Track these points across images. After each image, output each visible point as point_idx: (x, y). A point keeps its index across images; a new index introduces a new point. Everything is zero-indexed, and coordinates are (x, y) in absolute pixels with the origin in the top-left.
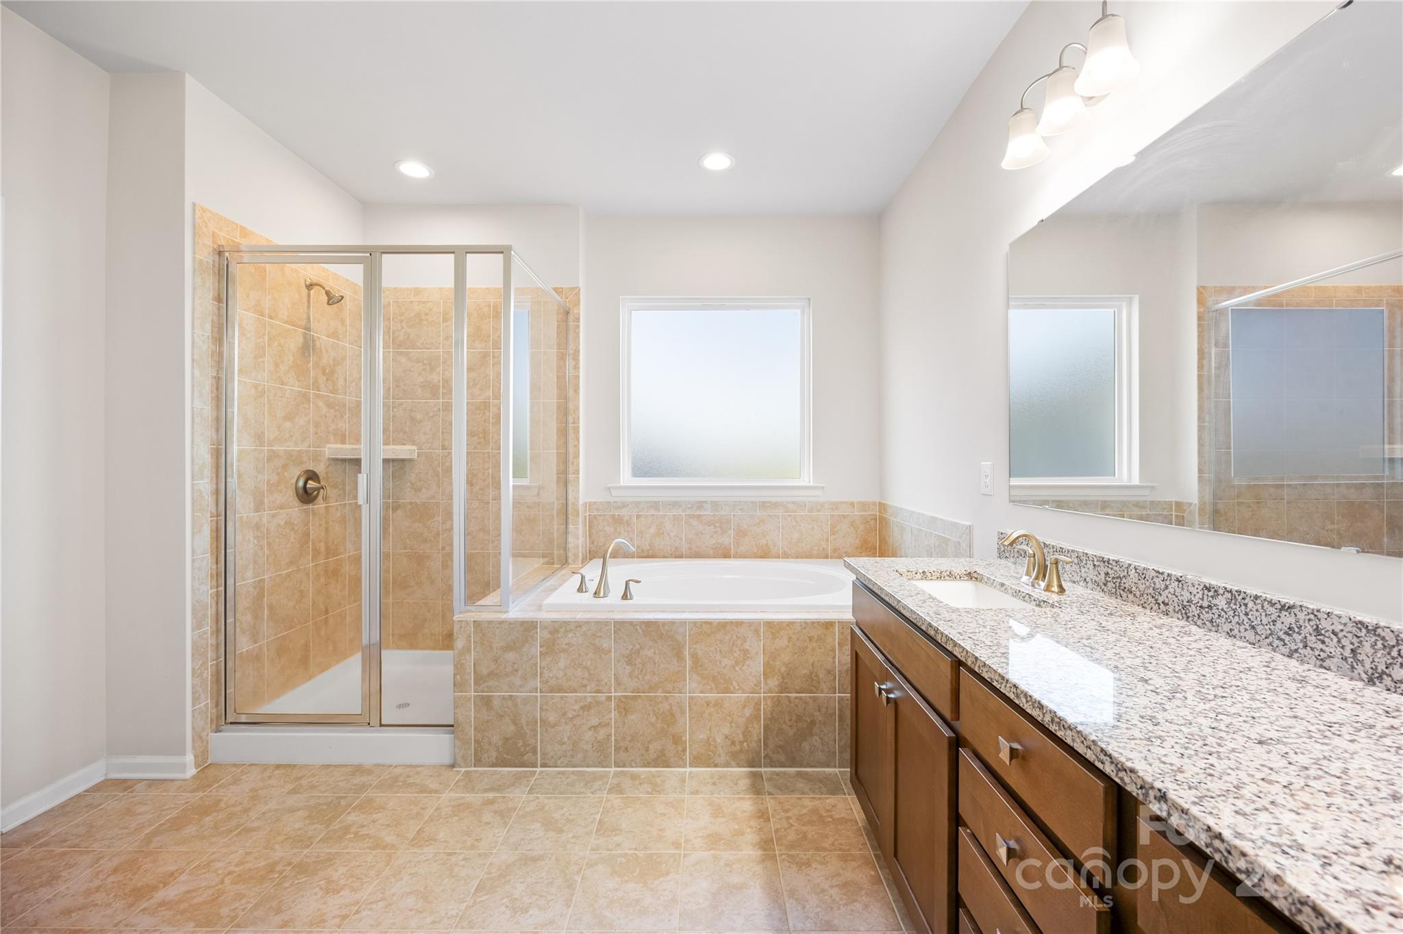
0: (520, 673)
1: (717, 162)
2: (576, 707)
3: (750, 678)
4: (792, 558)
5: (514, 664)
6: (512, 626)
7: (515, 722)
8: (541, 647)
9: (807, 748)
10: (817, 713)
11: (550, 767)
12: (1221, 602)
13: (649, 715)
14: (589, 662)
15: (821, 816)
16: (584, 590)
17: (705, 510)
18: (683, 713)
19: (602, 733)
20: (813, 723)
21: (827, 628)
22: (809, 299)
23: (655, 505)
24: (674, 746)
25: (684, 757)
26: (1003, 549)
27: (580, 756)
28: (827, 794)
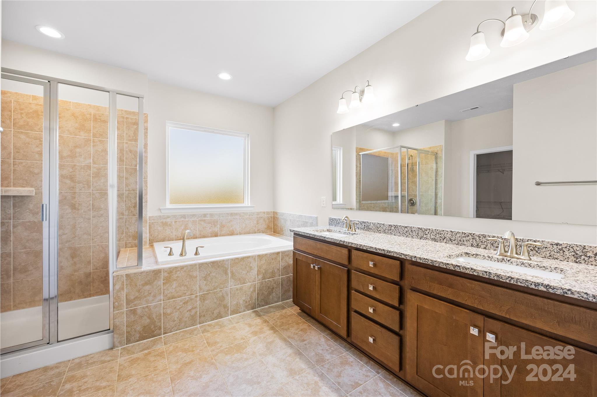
0: (152, 294)
1: (225, 76)
2: (181, 303)
3: (252, 277)
4: (243, 234)
5: (149, 291)
6: (148, 273)
7: (149, 318)
8: (163, 280)
9: (271, 298)
10: (274, 285)
11: (168, 333)
12: (393, 228)
13: (214, 299)
14: (187, 283)
15: (284, 316)
16: (172, 254)
17: (207, 217)
18: (227, 295)
19: (193, 312)
20: (273, 288)
21: (278, 255)
22: (248, 135)
23: (184, 216)
24: (224, 309)
25: (228, 313)
26: (331, 222)
27: (183, 324)
28: (282, 310)
